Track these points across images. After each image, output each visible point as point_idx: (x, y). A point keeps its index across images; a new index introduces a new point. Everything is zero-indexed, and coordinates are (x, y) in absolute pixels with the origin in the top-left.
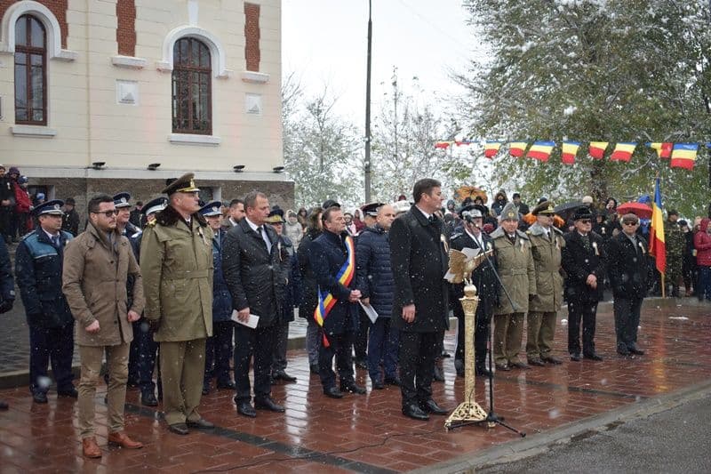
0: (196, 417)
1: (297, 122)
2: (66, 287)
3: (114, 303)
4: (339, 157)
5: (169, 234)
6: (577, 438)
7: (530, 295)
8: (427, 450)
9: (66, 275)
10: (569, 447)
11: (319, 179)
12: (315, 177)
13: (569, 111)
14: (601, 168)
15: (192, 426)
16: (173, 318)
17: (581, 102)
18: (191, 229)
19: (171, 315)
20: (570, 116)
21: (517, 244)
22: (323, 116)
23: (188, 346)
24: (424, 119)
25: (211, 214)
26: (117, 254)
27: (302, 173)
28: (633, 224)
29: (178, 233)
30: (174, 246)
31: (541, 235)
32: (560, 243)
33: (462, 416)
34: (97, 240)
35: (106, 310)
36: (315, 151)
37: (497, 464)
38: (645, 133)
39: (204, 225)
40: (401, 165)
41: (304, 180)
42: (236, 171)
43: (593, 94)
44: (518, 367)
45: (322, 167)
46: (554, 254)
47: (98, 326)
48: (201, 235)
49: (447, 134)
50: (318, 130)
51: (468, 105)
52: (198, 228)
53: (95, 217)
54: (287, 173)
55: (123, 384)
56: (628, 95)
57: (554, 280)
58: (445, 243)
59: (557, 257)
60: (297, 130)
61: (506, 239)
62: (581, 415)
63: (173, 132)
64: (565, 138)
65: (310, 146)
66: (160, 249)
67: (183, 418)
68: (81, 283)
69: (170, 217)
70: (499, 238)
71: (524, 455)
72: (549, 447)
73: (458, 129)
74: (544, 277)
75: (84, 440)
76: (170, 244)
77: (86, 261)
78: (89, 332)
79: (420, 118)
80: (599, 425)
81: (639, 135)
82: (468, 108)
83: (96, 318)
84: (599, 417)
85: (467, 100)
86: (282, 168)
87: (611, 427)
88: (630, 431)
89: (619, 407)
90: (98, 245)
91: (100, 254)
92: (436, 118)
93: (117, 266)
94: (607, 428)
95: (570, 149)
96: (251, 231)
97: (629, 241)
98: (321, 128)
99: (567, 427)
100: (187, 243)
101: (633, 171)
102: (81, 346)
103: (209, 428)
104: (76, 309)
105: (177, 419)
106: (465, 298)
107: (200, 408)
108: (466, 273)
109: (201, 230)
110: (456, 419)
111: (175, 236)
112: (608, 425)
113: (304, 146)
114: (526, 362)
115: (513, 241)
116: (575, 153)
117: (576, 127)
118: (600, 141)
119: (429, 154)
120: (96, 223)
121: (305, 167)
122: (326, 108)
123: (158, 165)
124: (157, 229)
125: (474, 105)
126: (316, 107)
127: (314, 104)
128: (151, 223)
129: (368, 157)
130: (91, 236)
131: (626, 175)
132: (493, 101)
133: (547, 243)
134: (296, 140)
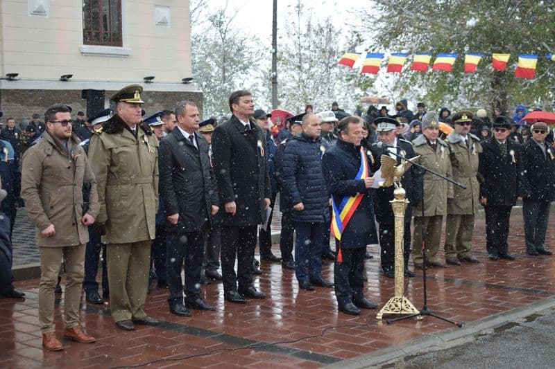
0: (142, 315)
1: (199, 33)
2: (24, 192)
3: (72, 207)
4: (241, 69)
5: (115, 141)
6: (500, 330)
7: (448, 199)
8: (365, 340)
9: (24, 181)
10: (493, 337)
11: (221, 90)
12: (217, 88)
13: (471, 23)
14: (501, 78)
15: (137, 322)
16: (119, 221)
17: (483, 14)
18: (136, 137)
19: (115, 218)
20: (472, 27)
21: (438, 151)
22: (224, 28)
23: (134, 247)
24: (326, 31)
25: (156, 124)
26: (74, 161)
27: (204, 83)
28: (542, 132)
29: (124, 140)
30: (120, 152)
31: (459, 143)
32: (476, 149)
33: (393, 309)
34: (54, 147)
35: (63, 213)
36: (217, 62)
37: (430, 352)
38: (545, 44)
39: (149, 134)
40: (304, 76)
41: (207, 90)
42: (147, 82)
43: (494, 6)
44: (436, 266)
45: (224, 78)
46: (472, 160)
47: (53, 230)
48: (146, 143)
49: (348, 45)
50: (220, 41)
51: (372, 17)
52: (143, 137)
53: (51, 126)
54: (195, 84)
55: (78, 283)
56: (528, 8)
57: (472, 184)
58: (262, 148)
59: (475, 162)
60: (199, 41)
61: (428, 146)
62: (502, 308)
63: (84, 43)
64: (466, 49)
65: (212, 57)
66: (106, 157)
67: (130, 316)
68: (40, 188)
69: (116, 126)
70: (422, 145)
71: (453, 344)
72: (475, 337)
73: (361, 41)
74: (463, 182)
75: (44, 335)
76: (116, 151)
77: (44, 167)
78: (45, 235)
79: (321, 30)
80: (518, 317)
81: (539, 46)
82: (372, 20)
83: (52, 223)
84: (518, 310)
85: (371, 12)
86: (191, 79)
87: (530, 319)
88: (548, 323)
89: (535, 301)
90: (55, 153)
91: (58, 161)
92: (336, 29)
93: (75, 172)
94: (525, 320)
95: (472, 59)
96: (184, 139)
97: (539, 148)
98: (223, 39)
99: (489, 319)
100: (132, 149)
101: (532, 81)
102: (41, 247)
103: (155, 325)
104: (32, 213)
105: (124, 316)
106: (395, 200)
107: (147, 305)
108: (395, 178)
109: (146, 138)
110: (388, 312)
111: (120, 143)
112: (527, 318)
113: (206, 56)
114: (445, 262)
115: (434, 147)
116: (477, 63)
117: (478, 39)
118: (500, 52)
119: (330, 65)
120: (52, 132)
121: (207, 78)
122: (228, 20)
123: (70, 76)
124: (104, 137)
125: (378, 17)
126: (218, 19)
127: (216, 16)
128: (97, 131)
129: (274, 68)
130: (48, 144)
131: (525, 85)
132: (396, 13)
133: (465, 150)
134: (199, 50)
